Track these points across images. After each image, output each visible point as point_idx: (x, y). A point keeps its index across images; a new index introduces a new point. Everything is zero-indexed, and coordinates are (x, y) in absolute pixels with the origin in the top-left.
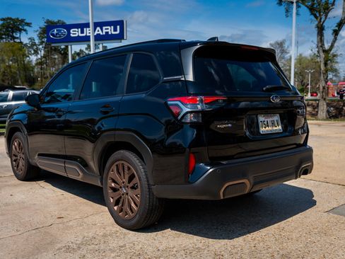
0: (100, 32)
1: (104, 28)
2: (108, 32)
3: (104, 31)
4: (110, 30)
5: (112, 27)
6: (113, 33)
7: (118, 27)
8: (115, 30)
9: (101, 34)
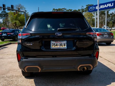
0: (106, 6)
1: (107, 5)
2: (109, 6)
3: (107, 6)
4: (110, 5)
5: (111, 4)
6: (111, 6)
7: (113, 3)
8: (112, 5)
9: (106, 7)
